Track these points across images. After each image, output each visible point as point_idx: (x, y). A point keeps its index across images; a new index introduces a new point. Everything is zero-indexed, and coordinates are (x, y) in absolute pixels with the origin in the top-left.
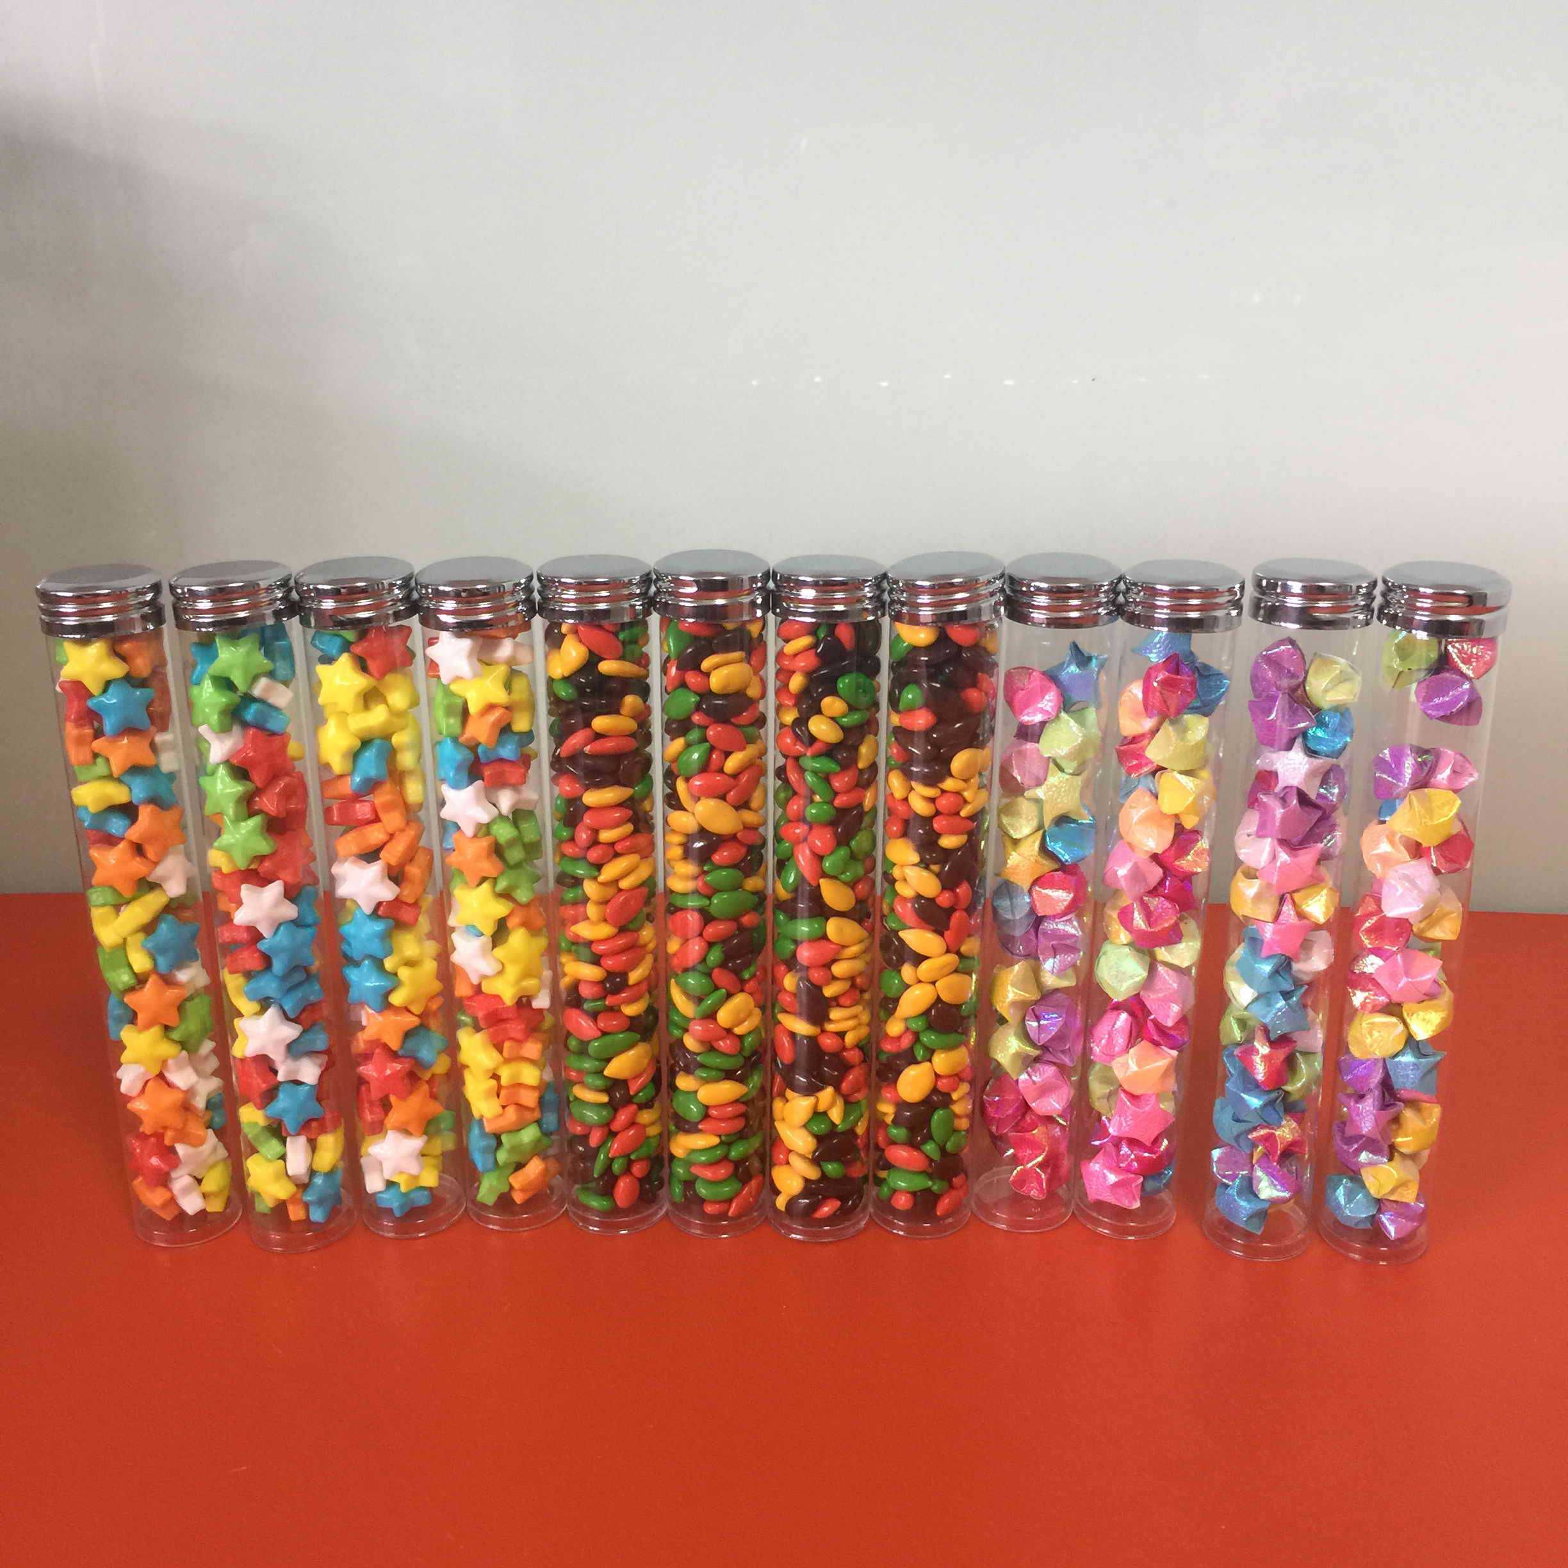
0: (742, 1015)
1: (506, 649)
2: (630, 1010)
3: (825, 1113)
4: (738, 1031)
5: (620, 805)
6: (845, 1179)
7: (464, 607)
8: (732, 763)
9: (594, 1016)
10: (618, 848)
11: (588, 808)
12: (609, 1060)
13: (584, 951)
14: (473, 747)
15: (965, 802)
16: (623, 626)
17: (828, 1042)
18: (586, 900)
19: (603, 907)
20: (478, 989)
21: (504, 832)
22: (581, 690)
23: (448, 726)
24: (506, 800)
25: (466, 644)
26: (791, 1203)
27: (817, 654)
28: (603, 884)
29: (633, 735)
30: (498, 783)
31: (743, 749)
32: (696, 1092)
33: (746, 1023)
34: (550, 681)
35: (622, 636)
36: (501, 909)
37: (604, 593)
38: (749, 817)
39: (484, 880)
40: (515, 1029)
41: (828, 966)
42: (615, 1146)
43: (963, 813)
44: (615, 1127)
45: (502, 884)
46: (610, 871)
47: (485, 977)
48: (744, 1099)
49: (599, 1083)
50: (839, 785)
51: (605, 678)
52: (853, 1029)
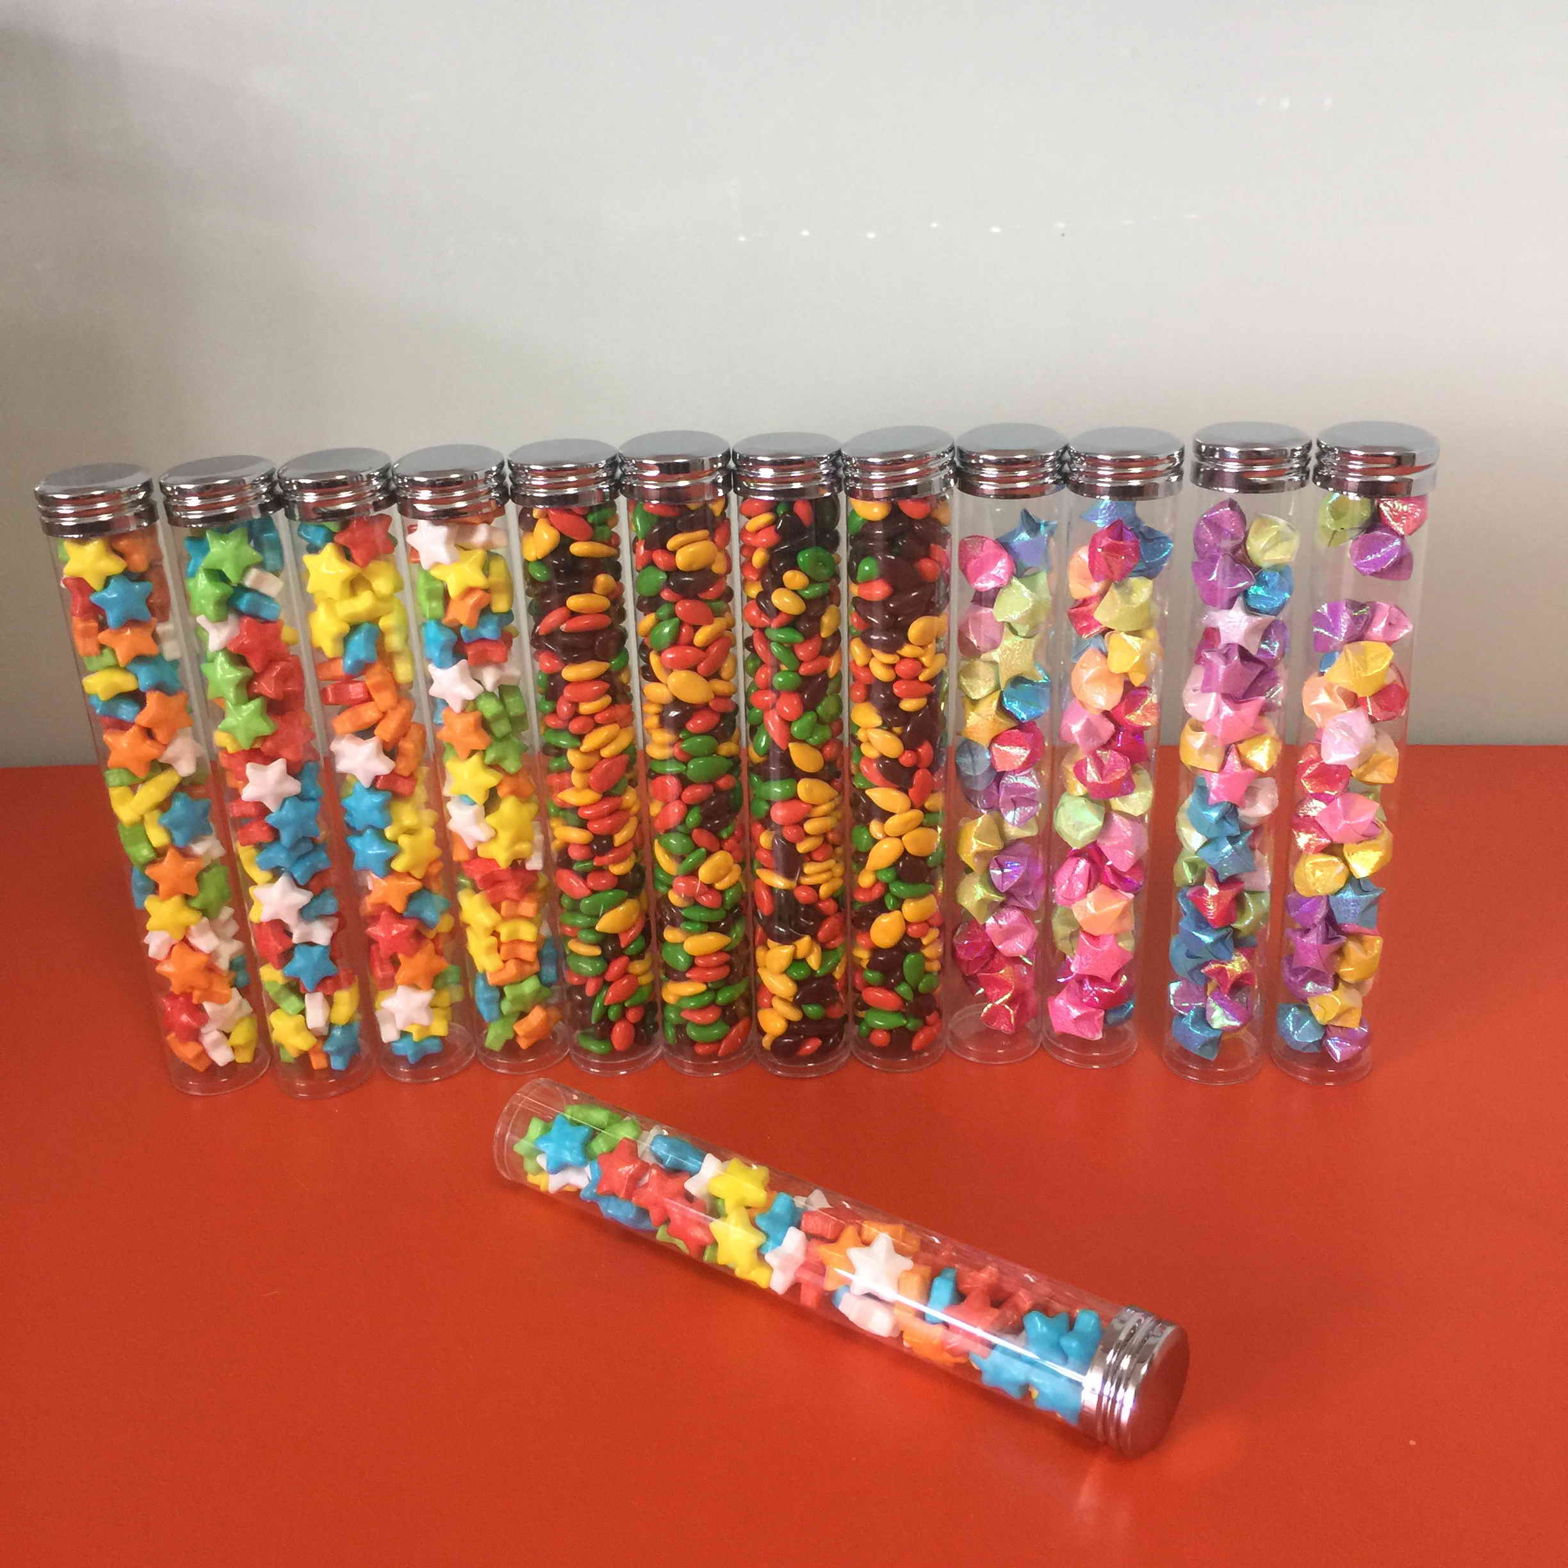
0: (722, 872)
1: (481, 534)
2: (617, 869)
3: (804, 960)
4: (718, 886)
5: (598, 679)
6: (824, 1020)
7: (439, 496)
8: (700, 637)
9: (584, 876)
10: (598, 718)
11: (568, 683)
12: (599, 916)
13: (571, 817)
14: (456, 628)
15: (923, 667)
16: (591, 509)
17: (802, 895)
18: (570, 768)
19: (585, 775)
20: (474, 854)
21: (490, 708)
22: (556, 571)
23: (430, 609)
24: (490, 677)
25: (442, 531)
26: (776, 1042)
27: (777, 531)
28: (585, 753)
29: (607, 612)
30: (481, 661)
31: (710, 623)
32: (682, 943)
33: (727, 878)
34: (526, 563)
35: (591, 519)
36: (490, 779)
37: (572, 479)
38: (719, 686)
39: (473, 752)
40: (511, 889)
41: (800, 824)
42: (609, 994)
43: (921, 678)
44: (609, 977)
45: (491, 756)
46: (590, 742)
47: (480, 842)
48: (728, 949)
49: (591, 937)
50: (801, 654)
51: (577, 559)
52: (827, 881)
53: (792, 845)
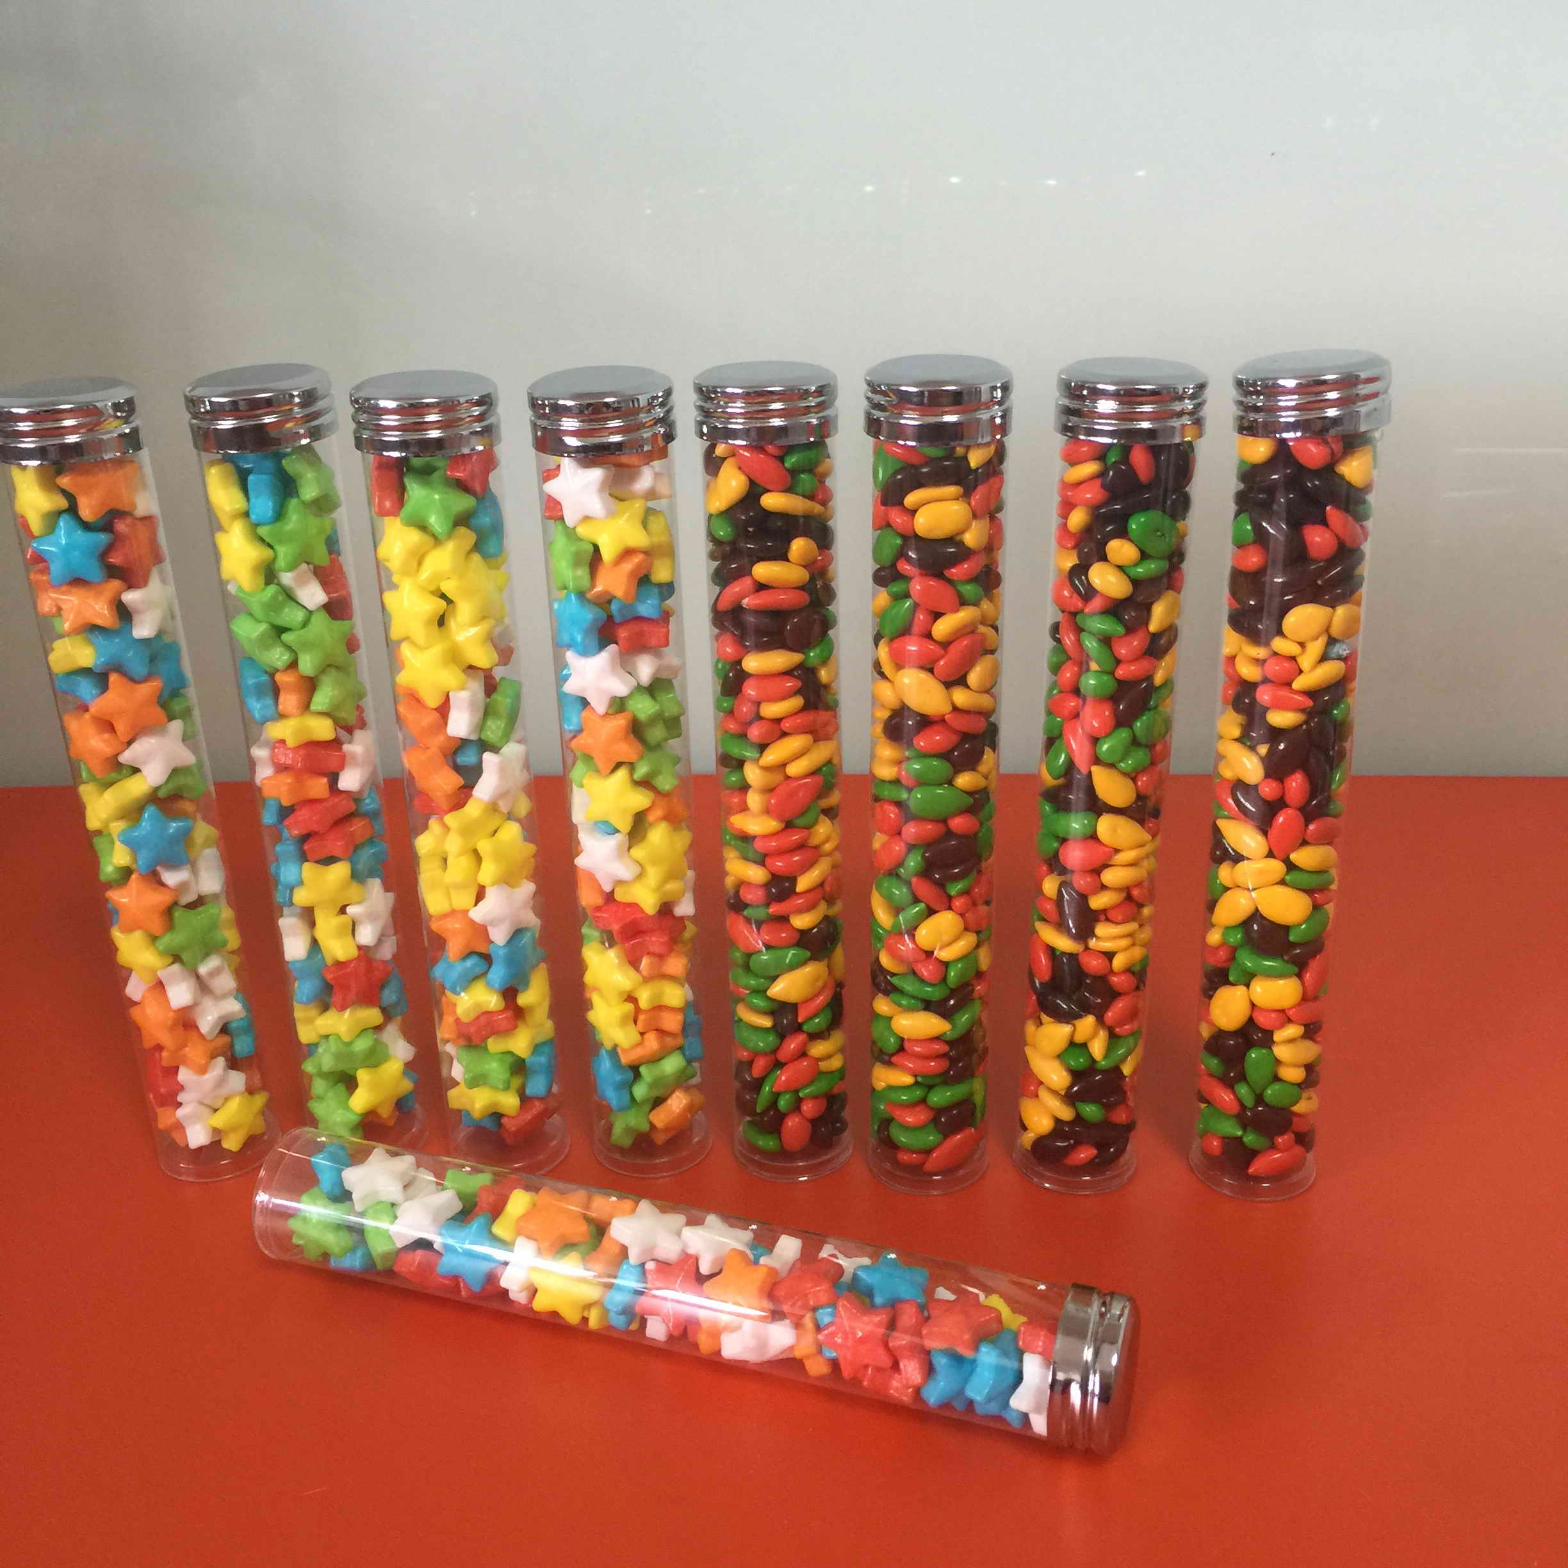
1: (645, 480)
2: (801, 922)
3: (1084, 1045)
4: (941, 955)
5: (788, 673)
6: (1106, 1124)
7: (586, 426)
8: (943, 627)
9: (760, 925)
10: (786, 725)
11: (749, 675)
12: (774, 979)
13: (748, 849)
14: (604, 601)
15: (1301, 671)
16: (792, 449)
17: (1093, 964)
18: (745, 788)
19: (767, 796)
20: (610, 897)
21: (644, 708)
22: (741, 531)
23: (575, 578)
24: (645, 668)
25: (596, 474)
26: (1040, 1141)
28: (766, 769)
29: (802, 588)
30: (637, 646)
31: (965, 607)
32: (891, 1018)
33: (953, 948)
34: (709, 516)
35: (789, 462)
36: (640, 800)
37: (778, 406)
38: (965, 697)
39: (618, 765)
40: (655, 941)
41: (1097, 871)
42: (783, 1077)
43: (1296, 685)
44: (782, 1056)
45: (642, 770)
46: (772, 756)
47: (620, 882)
48: (948, 1038)
49: (761, 1004)
50: (1123, 652)
51: (770, 515)
52: (1126, 949)
53: (1083, 898)
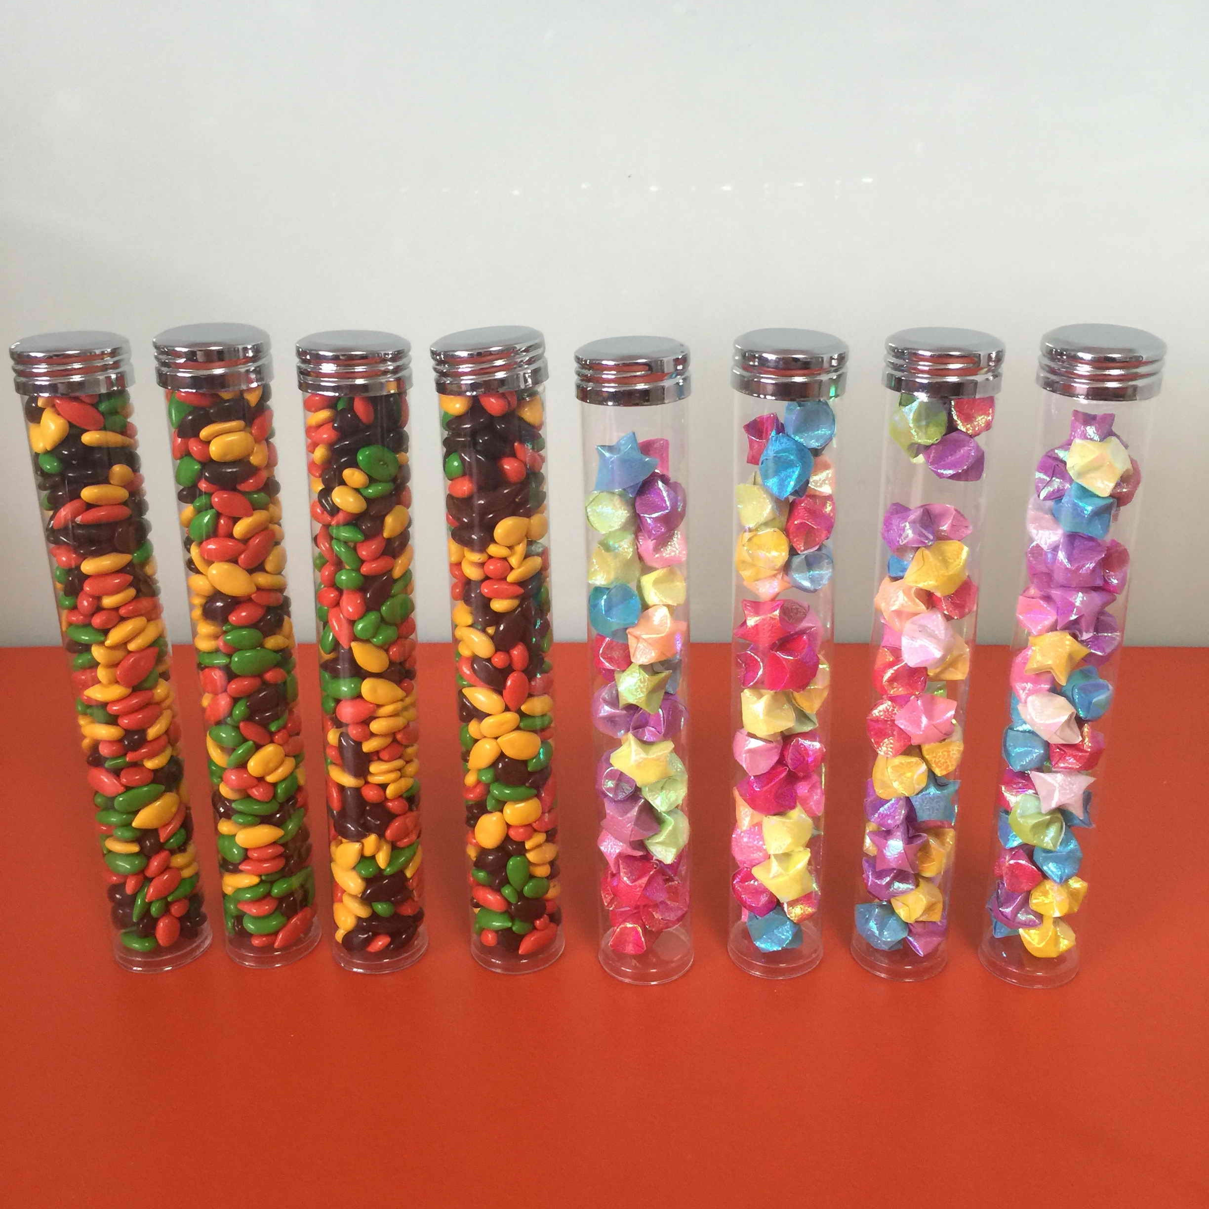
0: (271, 765)
2: (152, 764)
3: (371, 858)
4: (270, 779)
5: (119, 571)
6: (395, 917)
8: (239, 529)
9: (116, 773)
10: (122, 611)
11: (87, 577)
12: (136, 812)
13: (99, 713)
15: (512, 569)
16: (101, 397)
17: (371, 794)
18: (95, 665)
19: (112, 670)
22: (65, 463)
26: (348, 936)
27: (336, 428)
28: (113, 648)
29: (125, 503)
31: (250, 515)
32: (234, 836)
33: (280, 770)
34: (36, 456)
35: (103, 407)
37: (77, 366)
38: (262, 579)
41: (366, 722)
42: (151, 891)
43: (510, 579)
44: (149, 873)
46: (115, 636)
48: (282, 841)
49: (128, 834)
50: (364, 553)
51: (90, 449)
52: (394, 781)
53: (359, 744)
